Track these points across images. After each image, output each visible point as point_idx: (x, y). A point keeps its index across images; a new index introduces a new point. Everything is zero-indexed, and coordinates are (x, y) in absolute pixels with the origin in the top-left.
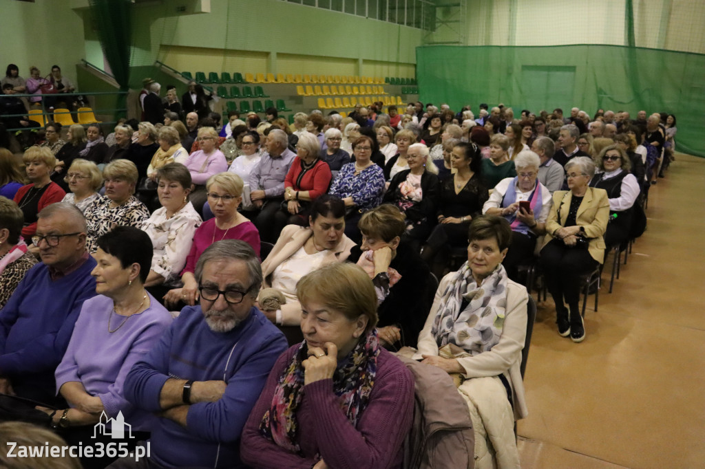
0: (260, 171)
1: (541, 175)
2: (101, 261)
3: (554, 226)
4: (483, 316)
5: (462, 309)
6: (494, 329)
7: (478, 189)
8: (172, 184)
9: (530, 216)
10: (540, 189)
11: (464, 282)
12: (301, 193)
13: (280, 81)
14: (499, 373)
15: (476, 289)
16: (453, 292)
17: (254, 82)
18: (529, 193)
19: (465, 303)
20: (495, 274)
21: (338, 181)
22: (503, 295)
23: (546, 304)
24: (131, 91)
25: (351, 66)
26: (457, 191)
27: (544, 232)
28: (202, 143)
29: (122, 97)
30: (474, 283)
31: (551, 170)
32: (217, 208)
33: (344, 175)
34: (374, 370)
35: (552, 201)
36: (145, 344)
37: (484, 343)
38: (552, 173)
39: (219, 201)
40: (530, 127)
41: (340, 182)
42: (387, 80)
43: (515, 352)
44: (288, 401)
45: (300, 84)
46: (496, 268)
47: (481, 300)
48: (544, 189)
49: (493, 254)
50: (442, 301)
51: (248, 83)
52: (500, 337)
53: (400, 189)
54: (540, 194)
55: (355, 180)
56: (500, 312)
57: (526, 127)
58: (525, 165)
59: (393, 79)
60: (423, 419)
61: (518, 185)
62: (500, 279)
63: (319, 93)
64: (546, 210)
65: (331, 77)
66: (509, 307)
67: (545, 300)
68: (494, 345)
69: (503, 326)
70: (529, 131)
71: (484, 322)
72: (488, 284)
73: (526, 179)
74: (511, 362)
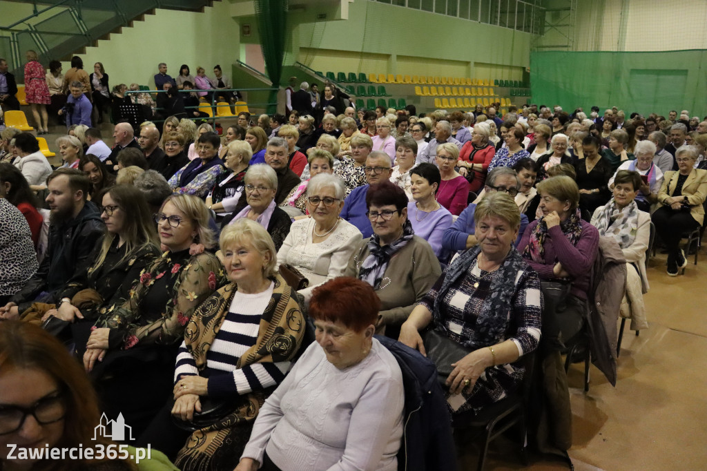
0: (429, 153)
1: (655, 161)
2: (418, 181)
3: (664, 196)
4: (623, 228)
5: (610, 225)
6: (630, 236)
7: (604, 169)
8: (407, 150)
9: (646, 186)
10: (654, 169)
11: (611, 210)
12: (475, 165)
13: (399, 82)
14: (632, 261)
15: (618, 214)
16: (604, 216)
17: (377, 82)
18: (646, 172)
19: (611, 222)
20: (630, 205)
21: (495, 161)
22: (635, 217)
23: (655, 258)
24: (280, 87)
25: (463, 69)
26: (588, 171)
27: (656, 201)
28: (381, 130)
29: (273, 93)
30: (618, 210)
31: (663, 157)
32: (444, 165)
33: (500, 157)
34: (581, 225)
35: (663, 179)
36: (444, 225)
37: (624, 244)
38: (664, 160)
39: (447, 161)
40: (643, 127)
41: (496, 162)
42: (496, 82)
43: (642, 250)
44: (539, 239)
45: (418, 85)
46: (631, 202)
47: (622, 220)
48: (657, 169)
49: (630, 193)
50: (597, 221)
51: (371, 83)
52: (634, 241)
53: (544, 168)
54: (655, 172)
55: (509, 160)
56: (634, 227)
57: (639, 127)
58: (644, 152)
59: (502, 81)
60: (602, 256)
61: (637, 165)
62: (633, 208)
63: (434, 94)
64: (658, 185)
65: (445, 78)
66: (639, 225)
67: (654, 255)
68: (629, 246)
69: (635, 235)
70: (642, 130)
71: (623, 232)
72: (626, 211)
73: (645, 162)
74: (640, 255)
